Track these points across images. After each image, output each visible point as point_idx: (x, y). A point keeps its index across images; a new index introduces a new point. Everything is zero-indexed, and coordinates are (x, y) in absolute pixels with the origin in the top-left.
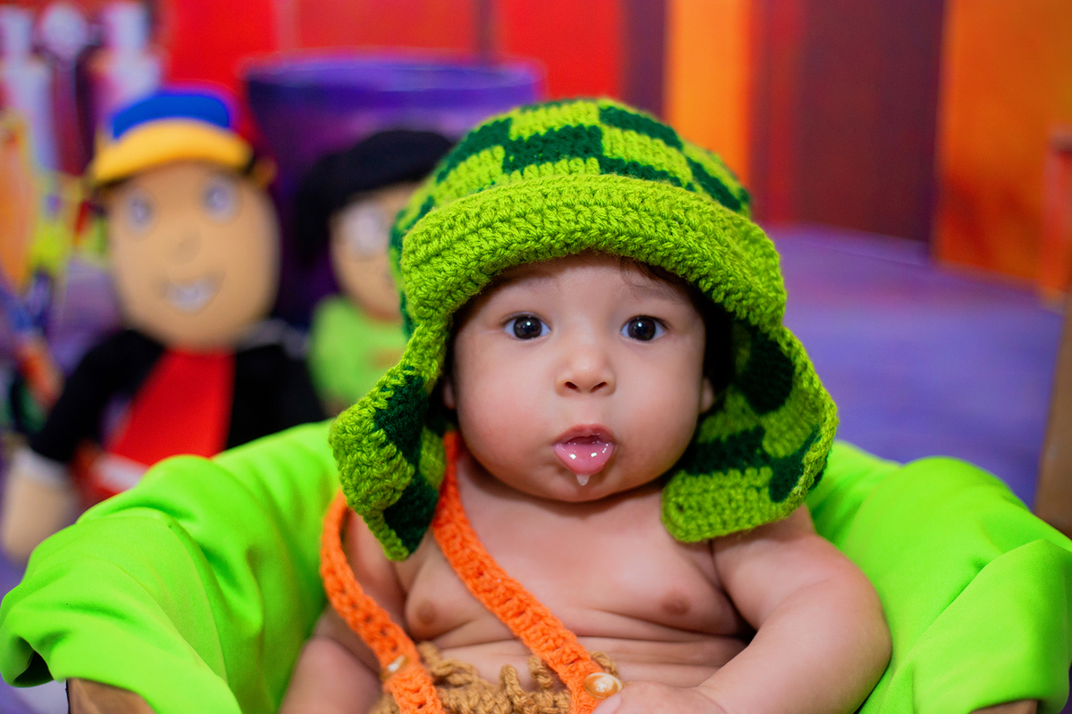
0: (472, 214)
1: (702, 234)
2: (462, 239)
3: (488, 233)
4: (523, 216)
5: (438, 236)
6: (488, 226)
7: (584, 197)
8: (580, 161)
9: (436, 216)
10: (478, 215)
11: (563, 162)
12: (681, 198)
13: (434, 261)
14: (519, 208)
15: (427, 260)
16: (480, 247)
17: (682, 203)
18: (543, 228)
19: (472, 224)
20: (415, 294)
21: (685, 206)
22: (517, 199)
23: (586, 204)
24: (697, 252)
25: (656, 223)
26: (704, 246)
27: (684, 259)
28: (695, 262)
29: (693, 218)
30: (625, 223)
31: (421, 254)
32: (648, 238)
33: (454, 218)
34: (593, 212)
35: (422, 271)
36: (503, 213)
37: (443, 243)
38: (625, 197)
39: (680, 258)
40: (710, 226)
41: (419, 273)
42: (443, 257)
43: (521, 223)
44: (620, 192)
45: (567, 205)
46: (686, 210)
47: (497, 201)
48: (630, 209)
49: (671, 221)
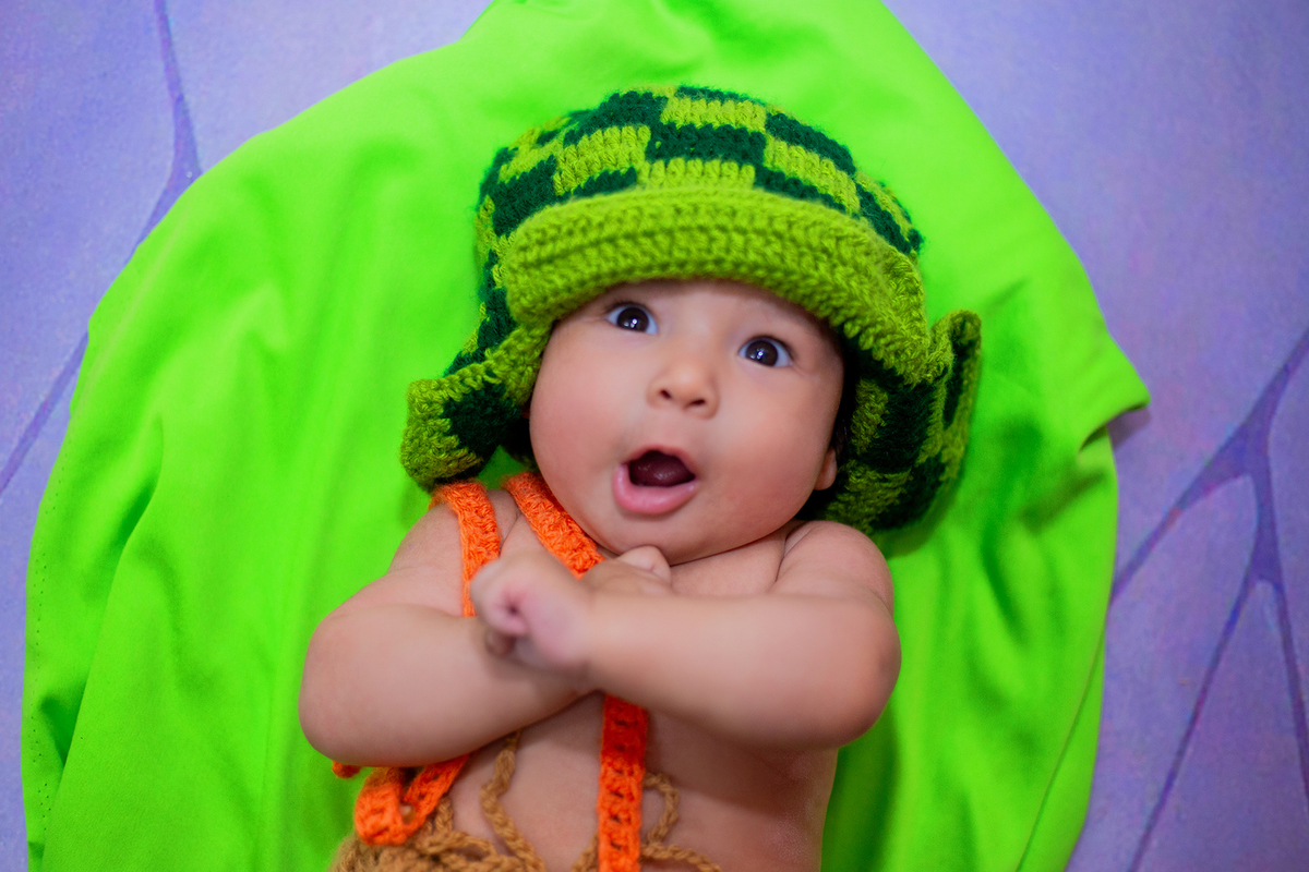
0: (594, 223)
1: (852, 270)
2: (580, 249)
3: (608, 249)
4: (649, 234)
5: (554, 239)
6: (612, 240)
7: (723, 220)
8: (735, 165)
9: (557, 215)
10: (601, 225)
11: (716, 163)
12: (835, 224)
13: (546, 268)
14: (648, 224)
15: (539, 263)
16: (599, 266)
17: (836, 230)
18: (670, 253)
19: (593, 235)
20: (518, 300)
21: (839, 234)
22: (648, 211)
23: (723, 229)
24: (844, 290)
25: (801, 255)
26: (853, 284)
27: (829, 298)
28: (841, 302)
29: (846, 252)
30: (764, 255)
31: (531, 256)
32: (788, 273)
33: (575, 222)
34: (730, 240)
35: (529, 275)
36: (629, 227)
37: (557, 251)
38: (771, 219)
39: (825, 297)
40: (863, 260)
41: (526, 277)
42: (556, 267)
43: (646, 243)
44: (766, 215)
45: (702, 229)
46: (839, 239)
47: (624, 212)
48: (773, 238)
49: (819, 254)
